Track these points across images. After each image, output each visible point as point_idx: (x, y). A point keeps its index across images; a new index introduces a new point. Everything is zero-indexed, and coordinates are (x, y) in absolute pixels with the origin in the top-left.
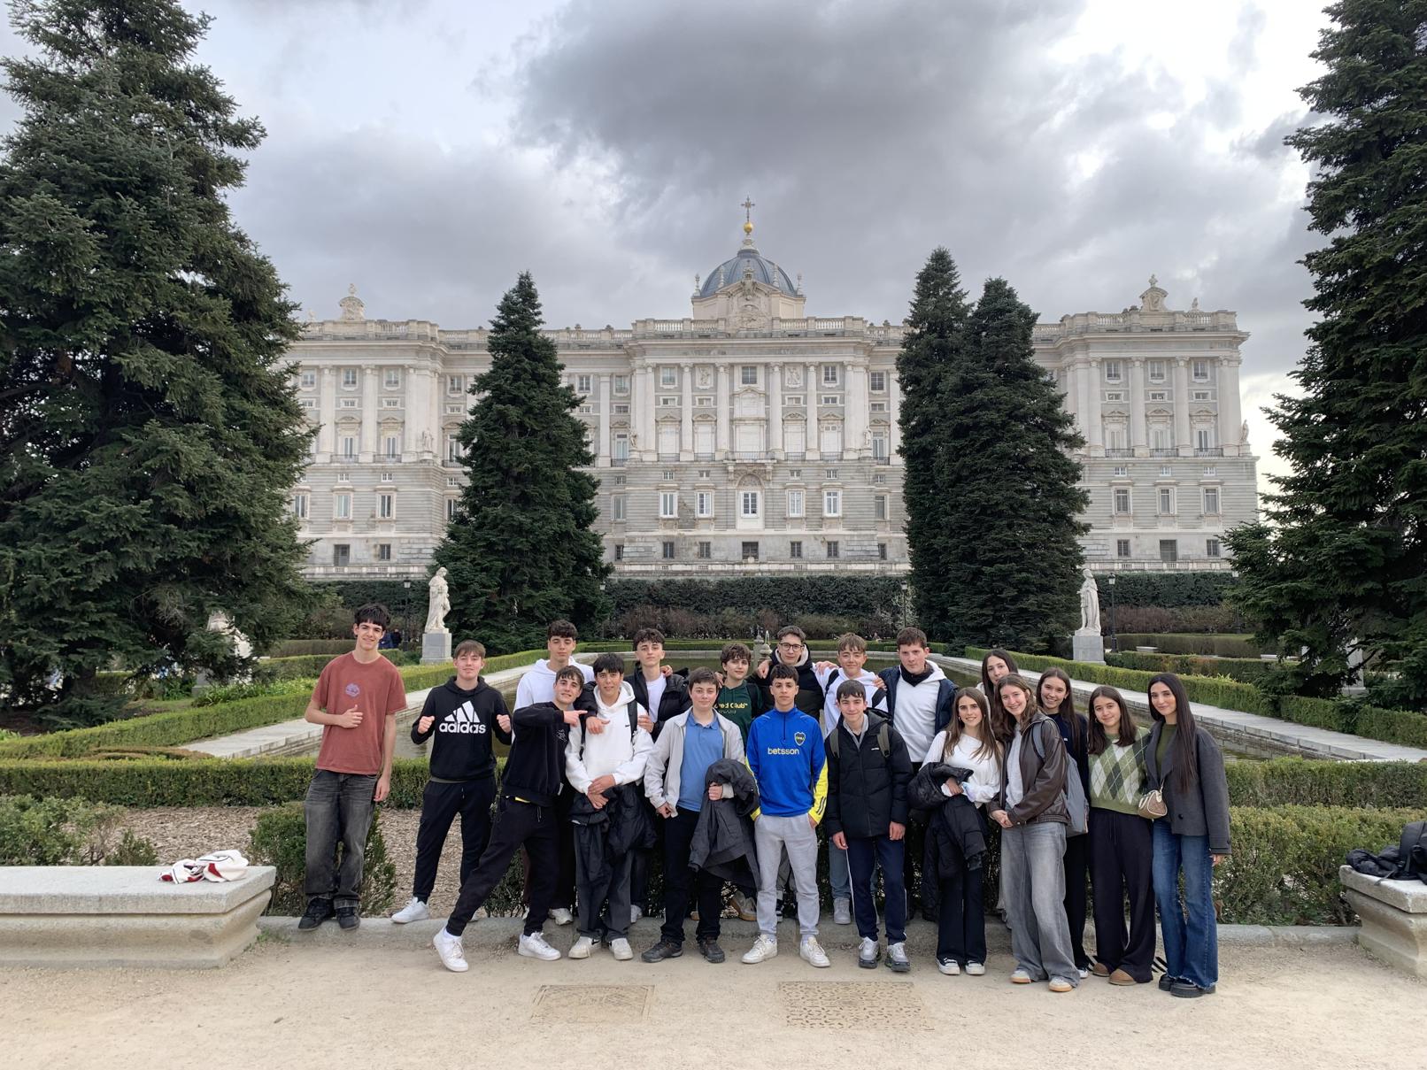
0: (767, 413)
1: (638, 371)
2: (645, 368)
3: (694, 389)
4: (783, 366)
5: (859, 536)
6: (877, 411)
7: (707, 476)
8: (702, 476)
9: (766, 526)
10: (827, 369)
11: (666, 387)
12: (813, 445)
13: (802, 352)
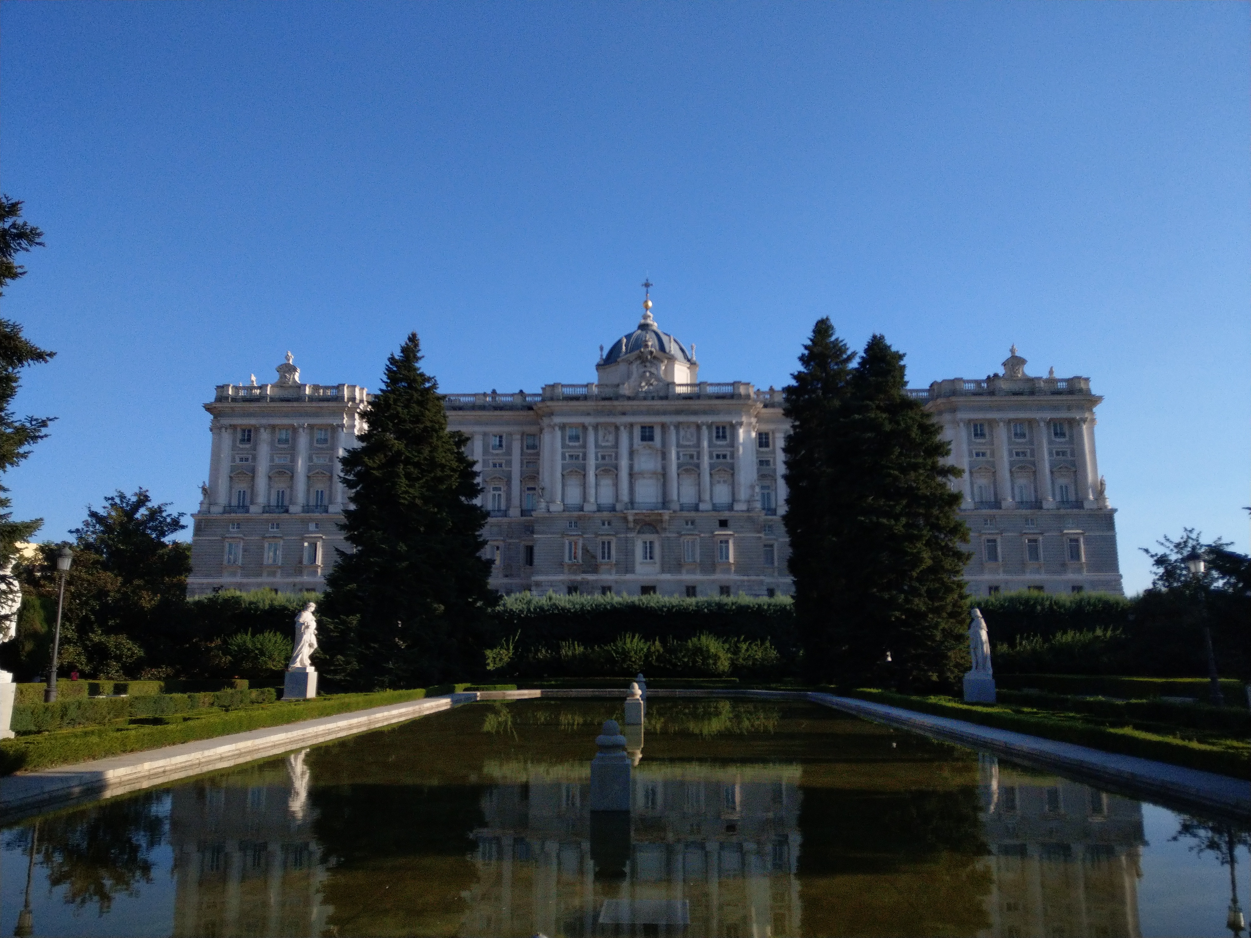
0: (664, 468)
1: (546, 430)
2: (553, 427)
3: (597, 446)
4: (677, 426)
5: (749, 581)
6: (764, 467)
7: (609, 524)
8: (604, 524)
9: (663, 571)
10: (718, 428)
11: (571, 444)
12: (707, 497)
13: (695, 413)
